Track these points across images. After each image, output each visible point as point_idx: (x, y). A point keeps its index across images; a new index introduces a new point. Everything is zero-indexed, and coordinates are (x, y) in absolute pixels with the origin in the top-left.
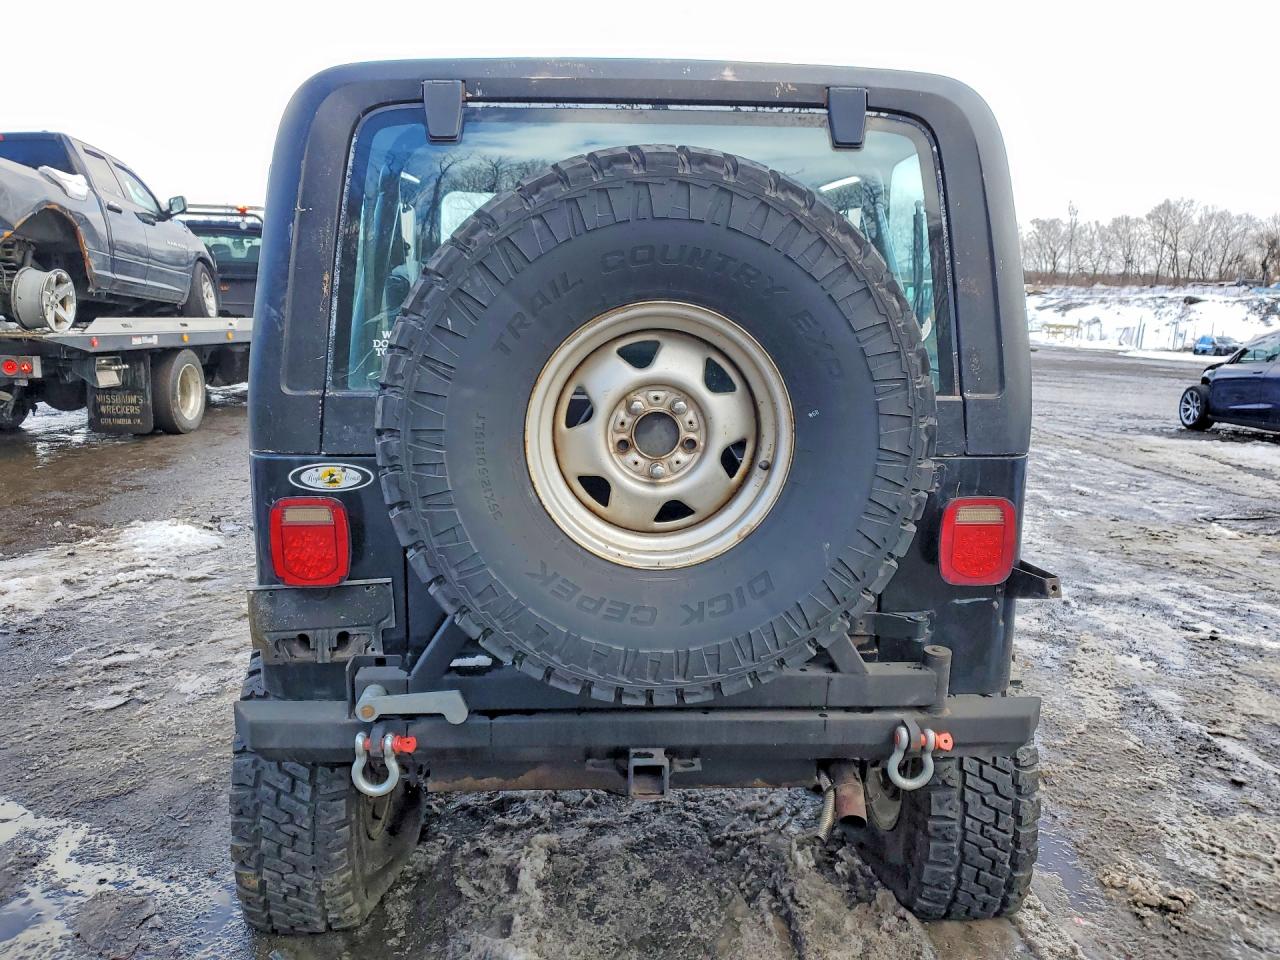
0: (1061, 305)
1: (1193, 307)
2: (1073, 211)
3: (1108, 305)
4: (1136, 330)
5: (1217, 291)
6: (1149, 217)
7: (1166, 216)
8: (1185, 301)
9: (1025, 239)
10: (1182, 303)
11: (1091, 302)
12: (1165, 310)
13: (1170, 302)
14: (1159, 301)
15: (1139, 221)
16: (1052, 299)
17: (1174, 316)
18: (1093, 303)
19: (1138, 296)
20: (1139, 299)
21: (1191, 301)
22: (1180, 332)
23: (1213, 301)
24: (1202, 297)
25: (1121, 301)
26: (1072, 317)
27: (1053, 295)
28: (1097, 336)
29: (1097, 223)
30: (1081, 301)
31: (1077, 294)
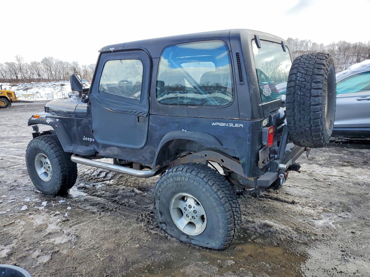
0: (25, 88)
1: (63, 87)
2: (19, 60)
3: (39, 88)
4: (51, 94)
5: (68, 82)
6: (42, 62)
7: (46, 62)
8: (61, 85)
9: (4, 69)
10: (60, 86)
11: (33, 87)
12: (56, 88)
13: (57, 86)
14: (54, 86)
15: (39, 64)
16: (20, 87)
17: (59, 90)
18: (35, 87)
19: (47, 85)
20: (48, 85)
21: (62, 85)
22: (63, 93)
23: (68, 85)
24: (65, 84)
25: (43, 86)
26: (29, 92)
27: (20, 86)
28: (40, 97)
29: (27, 64)
30: (30, 87)
31: (29, 85)
